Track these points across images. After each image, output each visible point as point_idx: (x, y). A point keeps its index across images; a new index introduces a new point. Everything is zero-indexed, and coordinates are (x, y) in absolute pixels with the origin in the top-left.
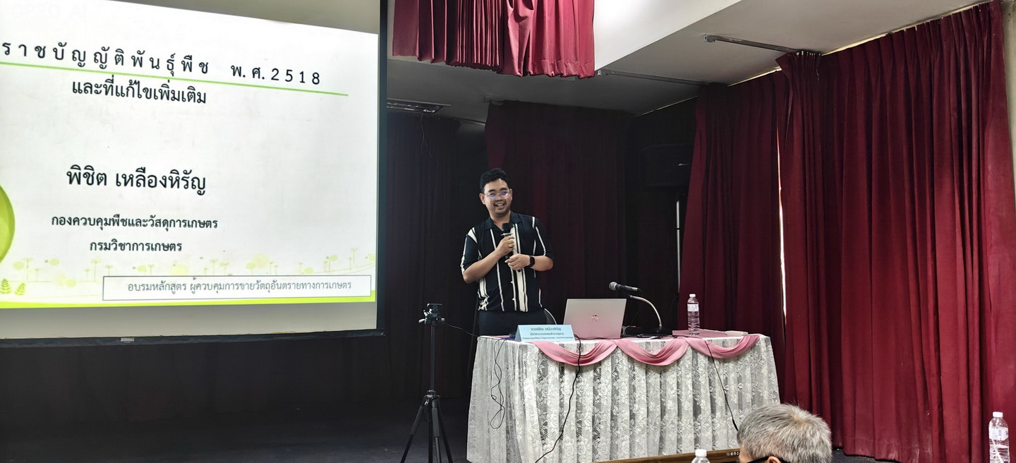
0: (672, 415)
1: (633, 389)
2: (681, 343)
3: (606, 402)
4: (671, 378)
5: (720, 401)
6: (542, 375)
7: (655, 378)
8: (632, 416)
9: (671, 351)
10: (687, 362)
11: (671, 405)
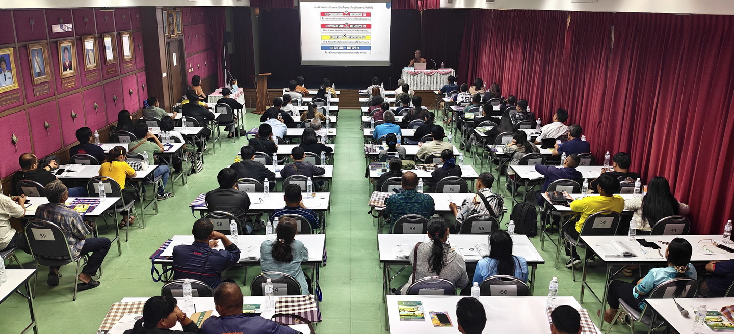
0: (432, 84)
1: (424, 79)
2: (435, 71)
3: (419, 81)
4: (432, 77)
5: (442, 82)
6: (408, 76)
7: (429, 77)
8: (424, 83)
9: (433, 72)
10: (436, 74)
11: (432, 82)
